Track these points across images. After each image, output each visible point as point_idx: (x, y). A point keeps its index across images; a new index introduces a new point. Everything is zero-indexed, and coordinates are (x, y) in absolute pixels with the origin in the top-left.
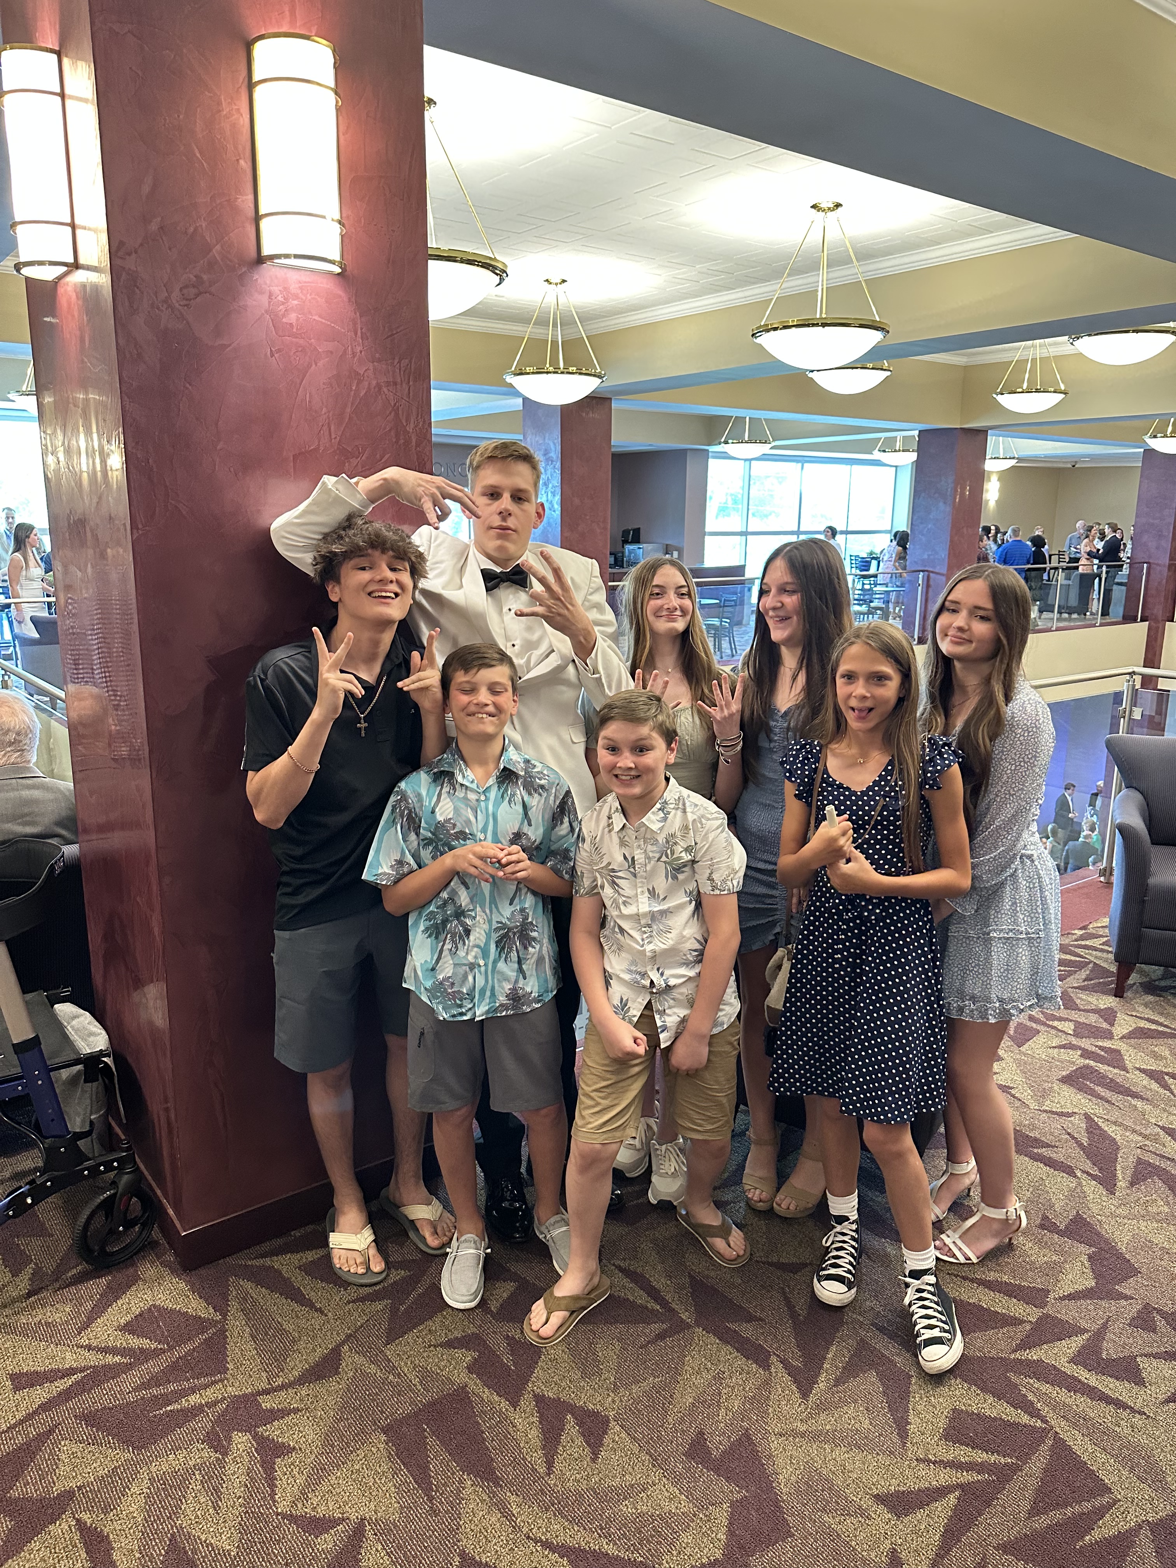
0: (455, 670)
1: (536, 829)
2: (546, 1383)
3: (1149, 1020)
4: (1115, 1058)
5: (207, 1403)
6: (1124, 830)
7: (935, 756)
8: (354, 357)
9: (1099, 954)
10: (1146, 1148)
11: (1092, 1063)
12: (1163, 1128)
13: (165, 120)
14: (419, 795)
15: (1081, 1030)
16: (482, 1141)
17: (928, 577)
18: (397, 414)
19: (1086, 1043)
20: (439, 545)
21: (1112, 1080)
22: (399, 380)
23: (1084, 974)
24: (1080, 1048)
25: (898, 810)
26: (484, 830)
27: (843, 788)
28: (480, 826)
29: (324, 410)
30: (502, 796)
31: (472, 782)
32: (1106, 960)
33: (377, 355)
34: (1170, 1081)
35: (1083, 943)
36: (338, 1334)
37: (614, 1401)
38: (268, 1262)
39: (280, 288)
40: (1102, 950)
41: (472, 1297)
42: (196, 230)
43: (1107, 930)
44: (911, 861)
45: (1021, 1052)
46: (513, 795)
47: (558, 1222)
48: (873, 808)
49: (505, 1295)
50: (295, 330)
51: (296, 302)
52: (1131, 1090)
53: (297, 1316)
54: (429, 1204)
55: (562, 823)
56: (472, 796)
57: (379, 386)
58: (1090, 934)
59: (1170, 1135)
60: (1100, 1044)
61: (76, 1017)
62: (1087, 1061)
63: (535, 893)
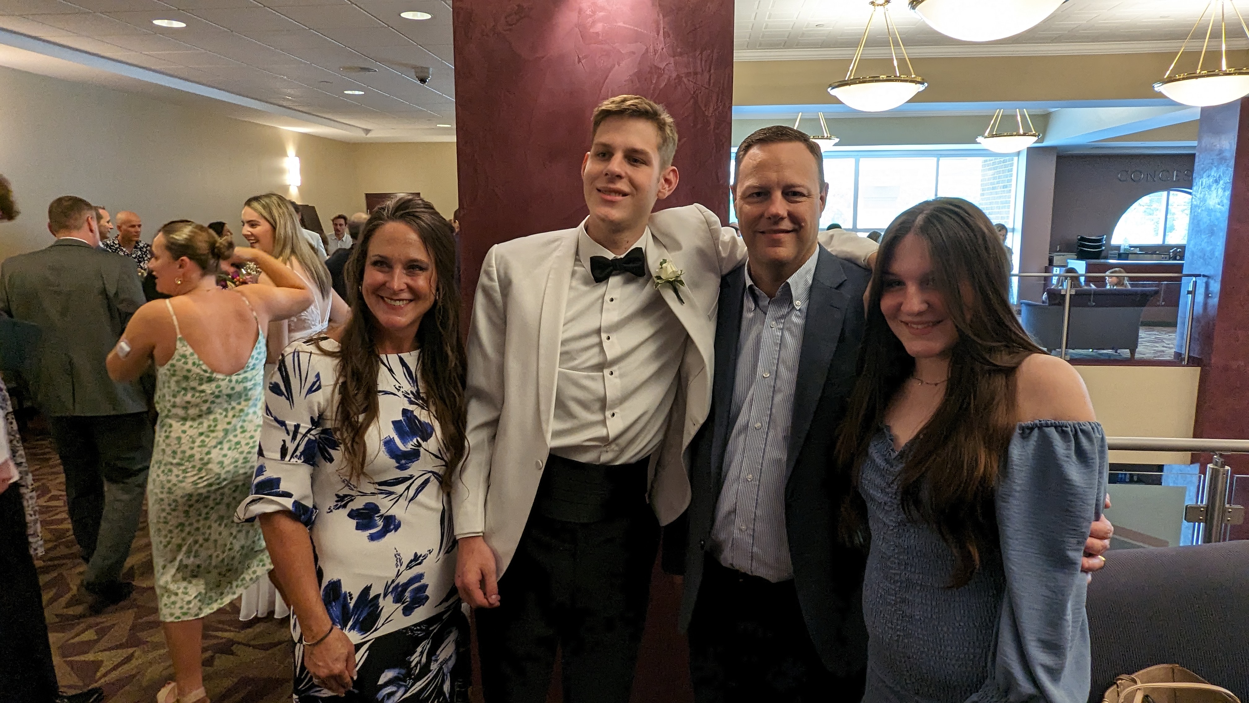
8: (656, 54)
18: (696, 102)
22: (700, 70)
33: (679, 50)
39: (589, 4)
50: (600, 38)
57: (679, 77)
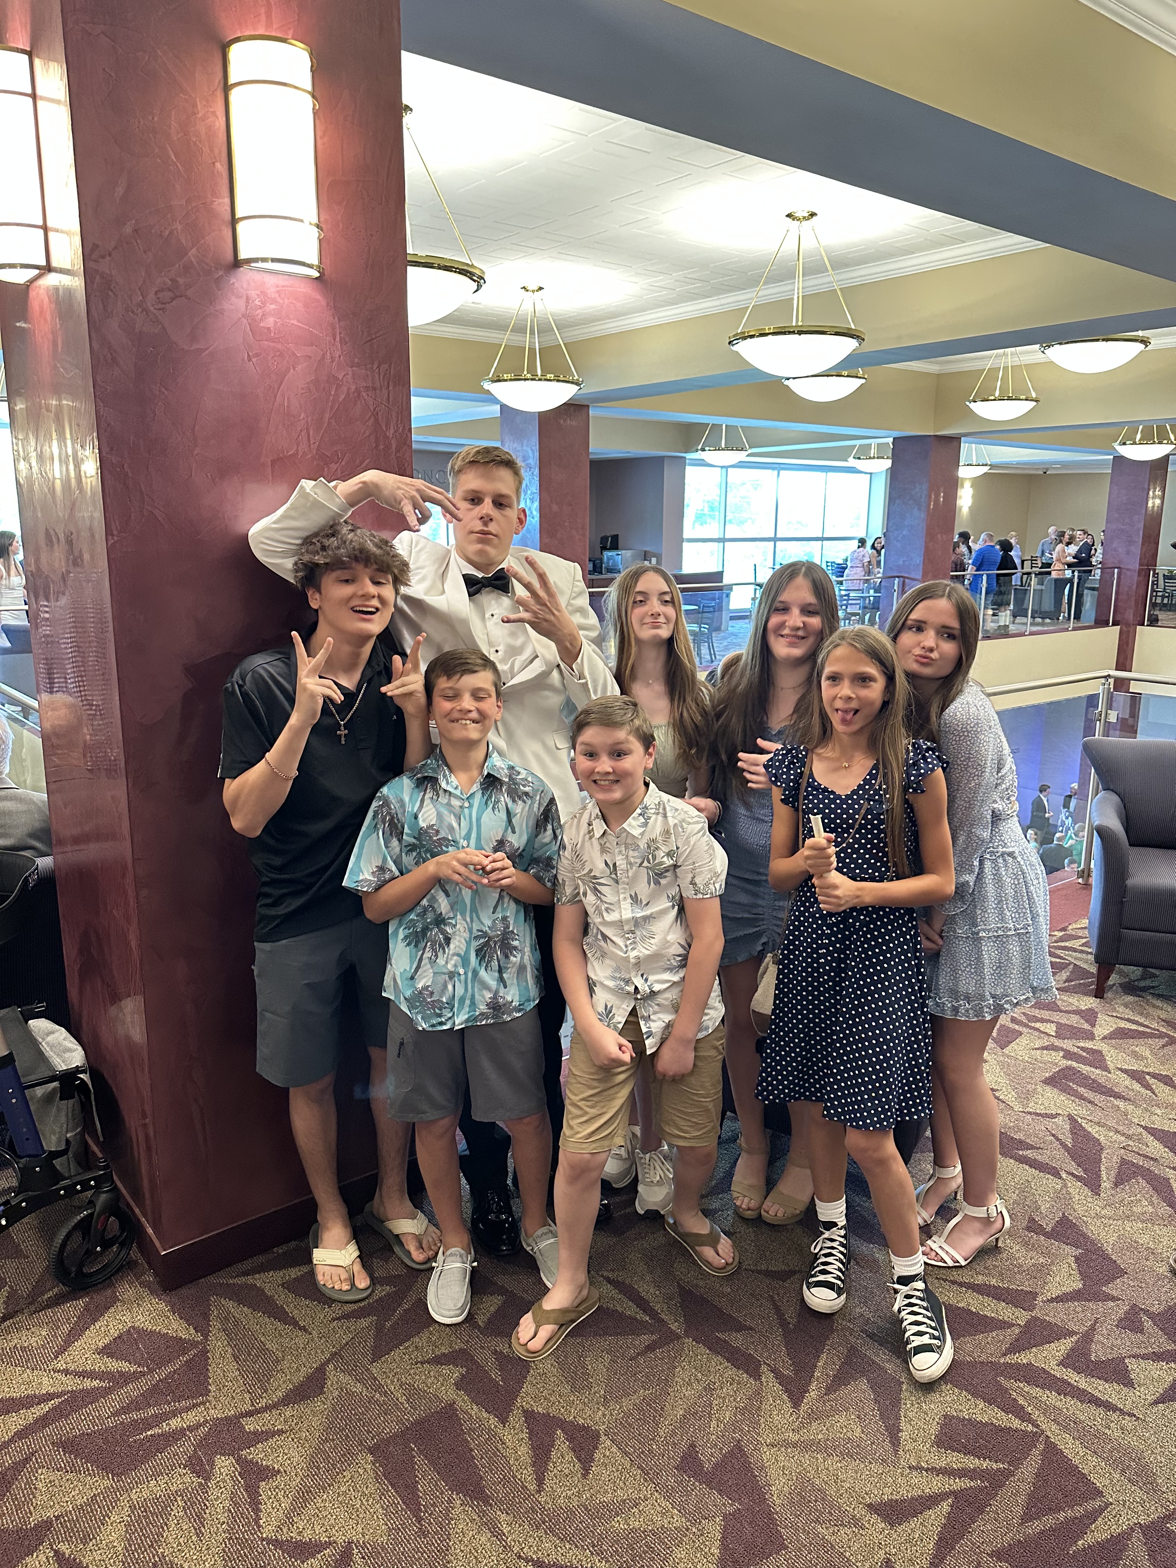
0: (438, 677)
1: (520, 836)
2: (536, 1398)
3: (1128, 1020)
4: (1097, 1059)
5: (189, 1427)
6: (1102, 832)
7: (919, 760)
8: (333, 361)
9: (1079, 955)
10: (1130, 1148)
11: (1075, 1064)
12: (1145, 1128)
13: (139, 122)
14: (402, 802)
15: (1063, 1031)
16: (467, 1153)
17: (904, 582)
18: (376, 420)
19: (1068, 1044)
20: (420, 551)
21: (1094, 1080)
22: (378, 385)
23: (1065, 975)
24: (1062, 1049)
25: (882, 814)
26: (468, 837)
27: (828, 792)
28: (463, 833)
29: (303, 415)
30: (486, 803)
31: (456, 788)
32: (1086, 961)
33: (356, 360)
34: (1152, 1081)
35: (1063, 944)
36: (323, 1352)
37: (604, 1415)
38: (250, 1280)
39: (258, 292)
40: (1082, 952)
41: (458, 1312)
42: (171, 233)
43: (1086, 932)
44: (895, 865)
45: (1004, 1055)
46: (497, 802)
47: (545, 1234)
48: (857, 812)
49: (492, 1309)
50: (272, 335)
51: (273, 307)
52: (1113, 1091)
53: (281, 1335)
54: (414, 1218)
55: (545, 830)
56: (456, 803)
57: (358, 390)
58: (1070, 935)
59: (1152, 1135)
60: (1082, 1044)
61: (52, 1033)
62: (1070, 1062)
63: (517, 901)
